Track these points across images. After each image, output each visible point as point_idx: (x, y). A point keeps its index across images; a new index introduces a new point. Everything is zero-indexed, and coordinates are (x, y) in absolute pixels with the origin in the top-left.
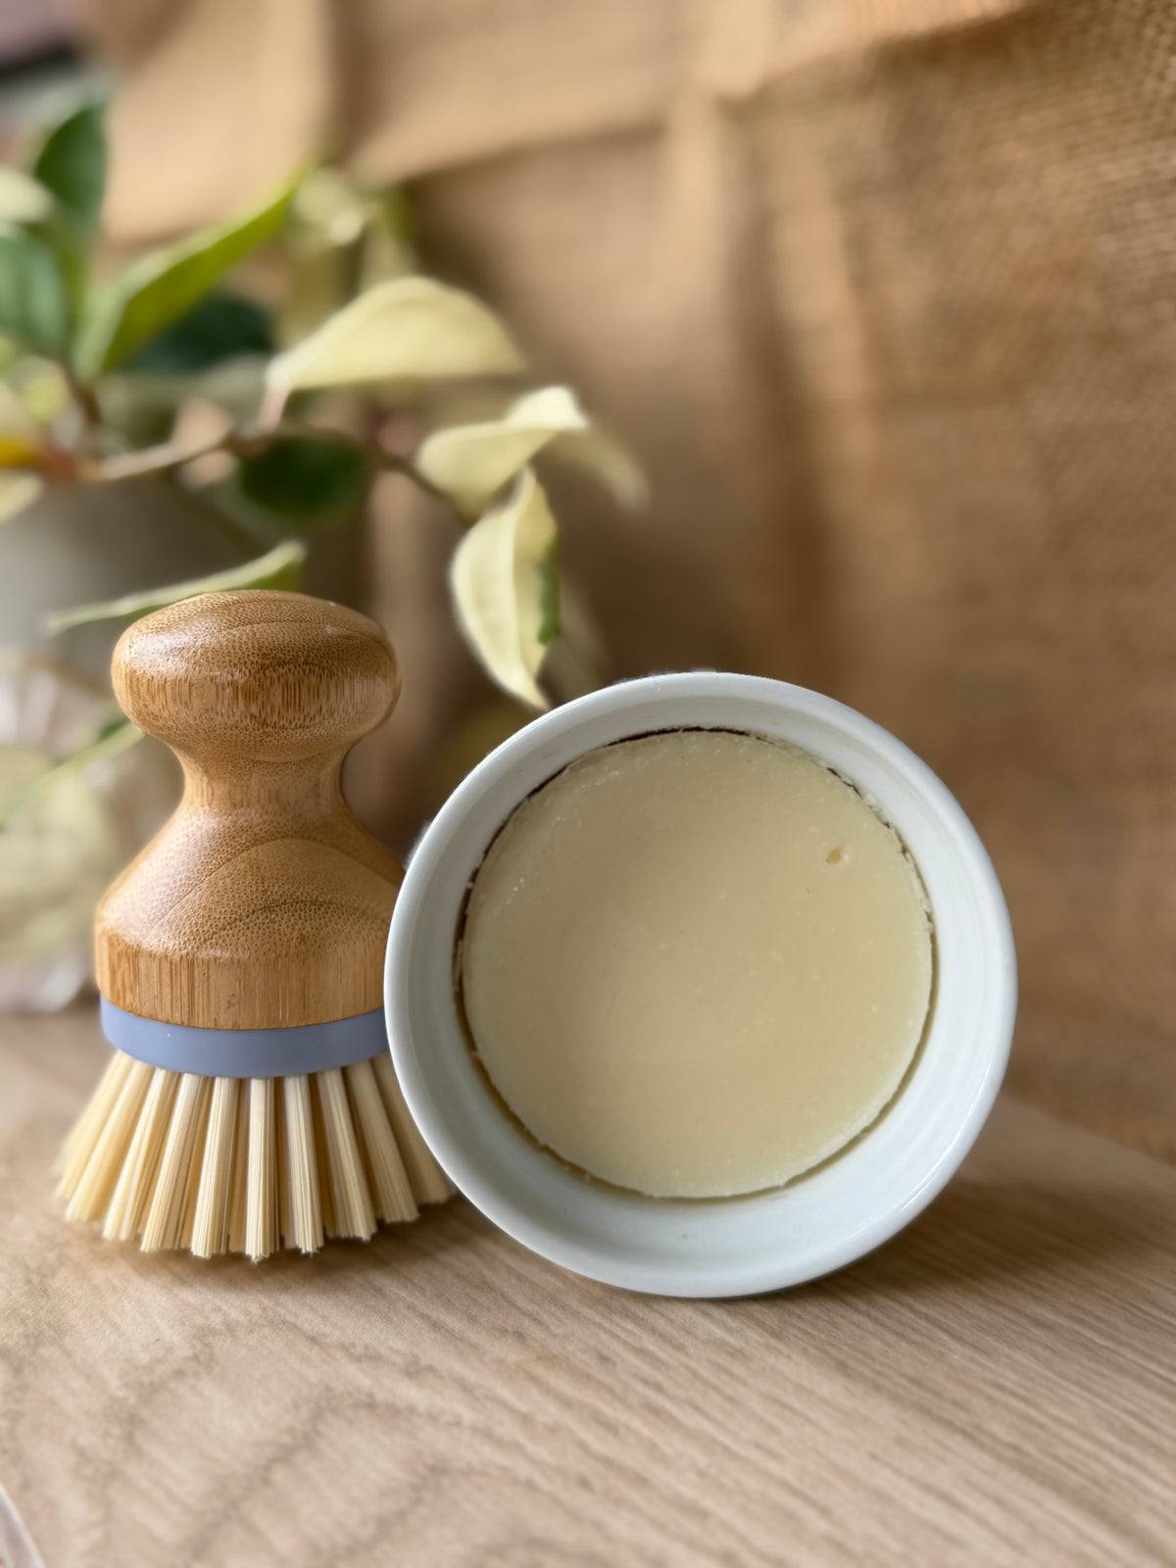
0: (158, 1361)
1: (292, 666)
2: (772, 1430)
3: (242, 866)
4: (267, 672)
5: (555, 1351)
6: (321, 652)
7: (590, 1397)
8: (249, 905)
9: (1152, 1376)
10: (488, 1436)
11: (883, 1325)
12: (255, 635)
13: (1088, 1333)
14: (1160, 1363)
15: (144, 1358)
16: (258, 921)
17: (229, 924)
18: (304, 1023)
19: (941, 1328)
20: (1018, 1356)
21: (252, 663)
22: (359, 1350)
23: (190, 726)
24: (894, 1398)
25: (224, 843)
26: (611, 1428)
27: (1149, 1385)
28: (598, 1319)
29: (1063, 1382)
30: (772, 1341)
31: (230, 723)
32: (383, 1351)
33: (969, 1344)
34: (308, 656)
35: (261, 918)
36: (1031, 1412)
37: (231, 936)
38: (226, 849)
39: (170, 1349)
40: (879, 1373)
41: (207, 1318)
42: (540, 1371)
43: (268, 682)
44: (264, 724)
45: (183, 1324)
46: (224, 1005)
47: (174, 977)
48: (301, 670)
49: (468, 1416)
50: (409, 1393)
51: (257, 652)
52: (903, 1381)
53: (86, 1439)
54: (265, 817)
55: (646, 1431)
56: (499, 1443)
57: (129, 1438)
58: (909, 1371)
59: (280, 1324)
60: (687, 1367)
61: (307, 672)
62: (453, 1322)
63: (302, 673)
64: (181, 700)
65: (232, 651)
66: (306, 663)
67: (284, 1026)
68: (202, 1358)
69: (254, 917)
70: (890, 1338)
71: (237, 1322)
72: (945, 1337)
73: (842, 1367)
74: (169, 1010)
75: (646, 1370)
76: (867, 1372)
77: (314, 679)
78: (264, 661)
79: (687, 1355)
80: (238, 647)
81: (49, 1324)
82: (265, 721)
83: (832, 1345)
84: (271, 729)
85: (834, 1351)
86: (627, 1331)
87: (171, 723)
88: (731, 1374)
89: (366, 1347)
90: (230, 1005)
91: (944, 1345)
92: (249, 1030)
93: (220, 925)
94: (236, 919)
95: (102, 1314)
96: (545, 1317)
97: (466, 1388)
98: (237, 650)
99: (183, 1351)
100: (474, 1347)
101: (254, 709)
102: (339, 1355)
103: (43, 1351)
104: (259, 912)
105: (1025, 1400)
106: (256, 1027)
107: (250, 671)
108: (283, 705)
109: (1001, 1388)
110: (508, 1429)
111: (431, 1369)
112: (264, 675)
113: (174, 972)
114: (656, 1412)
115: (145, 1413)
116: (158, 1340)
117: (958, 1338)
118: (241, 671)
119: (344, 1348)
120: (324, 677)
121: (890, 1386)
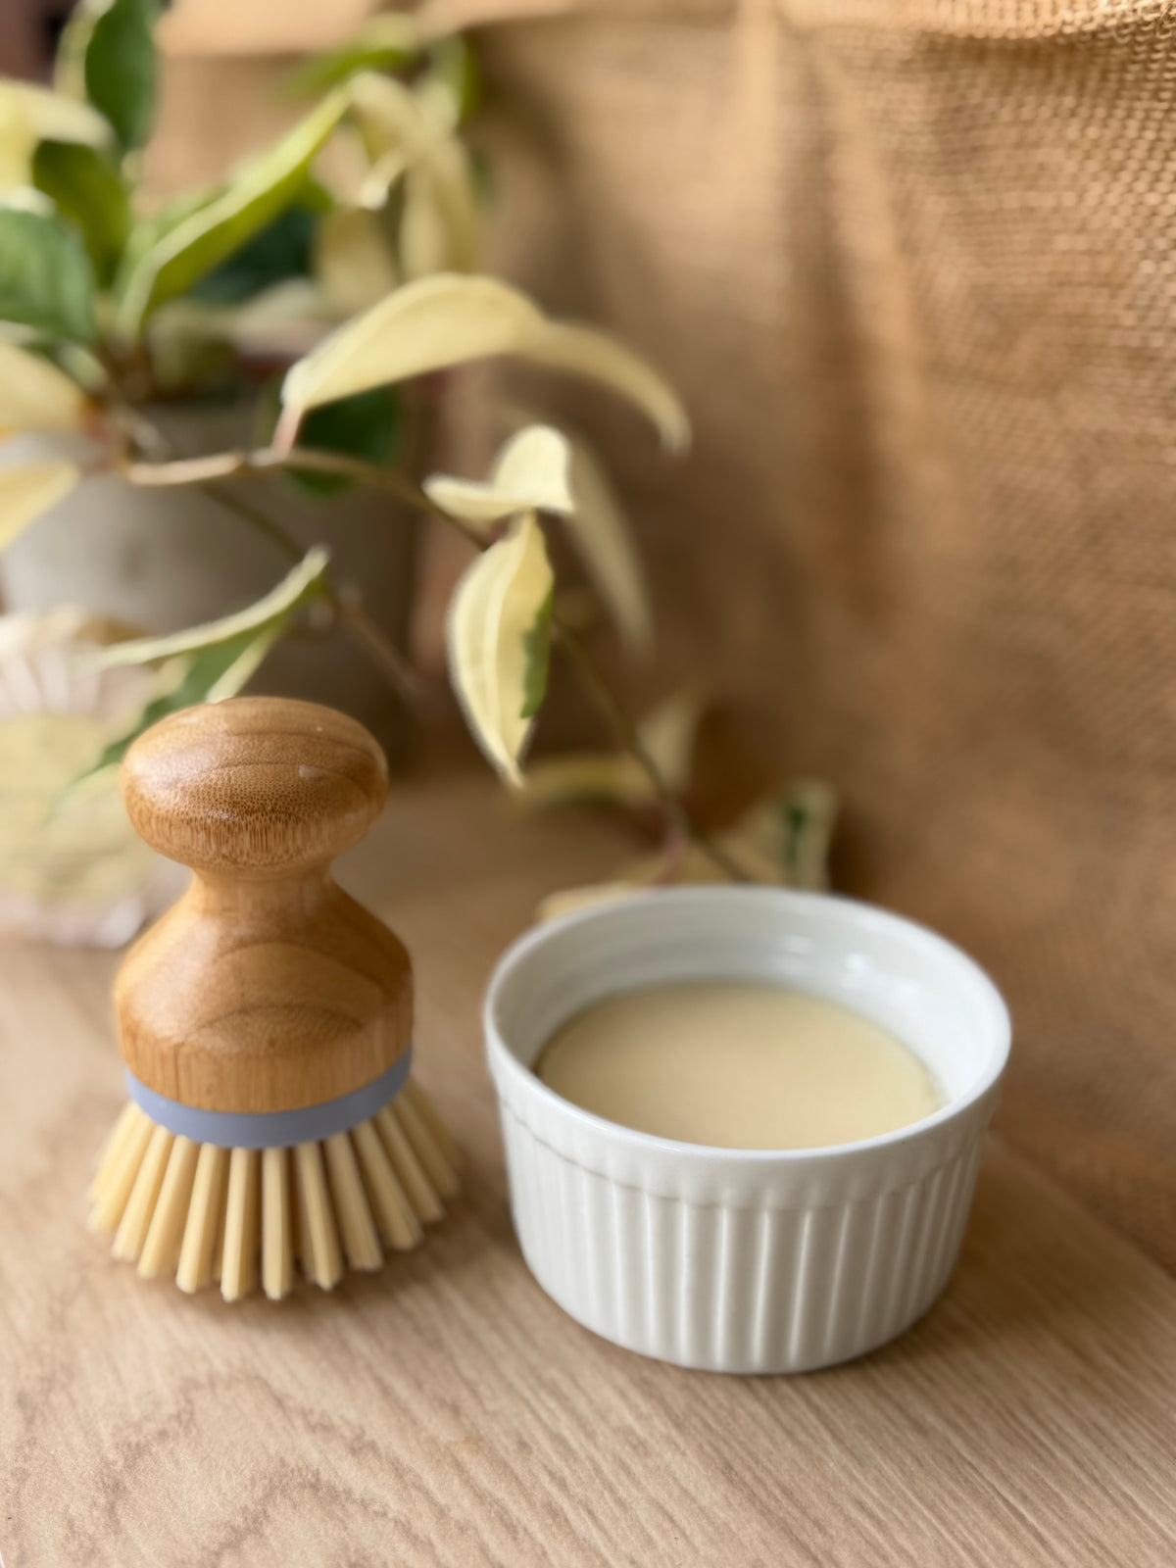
0: (147, 1418)
1: (259, 814)
2: (649, 1542)
4: (237, 819)
5: (482, 1432)
6: (288, 799)
7: (502, 1492)
9: (1000, 1503)
10: (406, 1530)
12: (229, 780)
13: (957, 1442)
14: (1012, 1487)
15: (136, 1412)
20: (888, 1469)
22: (315, 1418)
24: (765, 1512)
26: (511, 1529)
27: (994, 1514)
28: (528, 1394)
29: (917, 1503)
30: (674, 1433)
32: (336, 1420)
34: (276, 804)
36: (880, 1538)
39: (158, 1404)
40: (759, 1480)
42: (464, 1455)
43: (237, 829)
44: (235, 862)
45: (173, 1373)
48: (268, 818)
49: (395, 1507)
50: (350, 1474)
51: (228, 800)
52: (777, 1492)
53: (77, 1508)
55: (540, 1537)
56: (413, 1539)
57: (111, 1510)
58: (785, 1478)
59: (256, 1381)
60: (592, 1460)
61: (274, 819)
62: (401, 1388)
63: (268, 820)
66: (273, 810)
68: (183, 1417)
71: (218, 1373)
72: (828, 1438)
75: (557, 1462)
76: (748, 1477)
77: (280, 826)
79: (596, 1445)
80: (212, 793)
81: (62, 1366)
82: (235, 860)
83: (726, 1442)
85: (725, 1449)
86: (549, 1410)
88: (629, 1473)
89: (323, 1414)
91: (825, 1450)
95: (108, 1355)
96: (482, 1389)
97: (398, 1470)
99: (169, 1408)
100: (414, 1421)
101: (225, 851)
102: (298, 1422)
103: (54, 1398)
105: (878, 1523)
106: (231, 1111)
108: (252, 848)
109: (861, 1506)
110: (425, 1526)
111: (373, 1446)
112: (234, 822)
114: (554, 1513)
115: (128, 1481)
116: (150, 1392)
117: (838, 1439)
119: (304, 1414)
120: (290, 823)
121: (764, 1498)
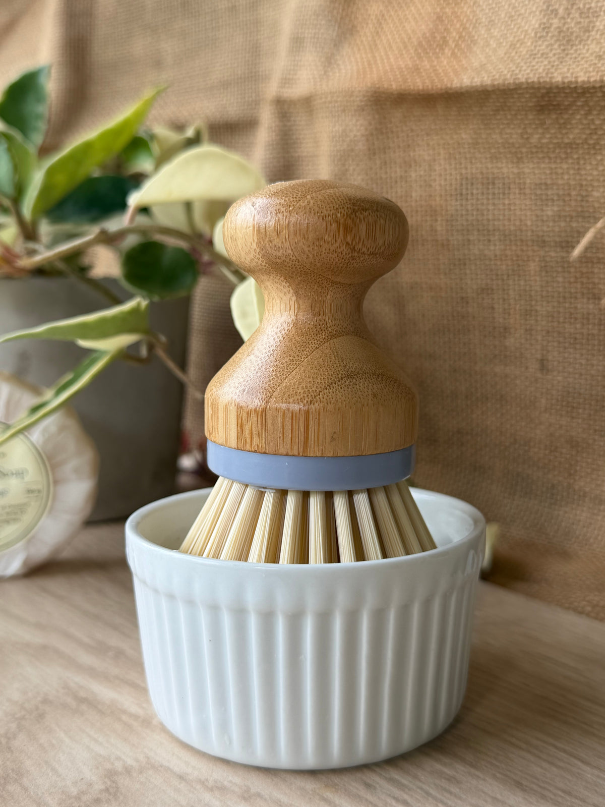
0: (83, 793)
1: (370, 211)
3: (327, 351)
4: (357, 214)
8: (338, 374)
11: (540, 757)
15: (74, 791)
16: (346, 384)
17: (328, 385)
18: (375, 452)
19: (575, 757)
21: (347, 208)
22: (211, 783)
23: (304, 252)
25: (311, 338)
30: (473, 771)
31: (332, 248)
32: (226, 783)
33: (595, 767)
34: (377, 207)
35: (347, 382)
37: (331, 393)
38: (313, 342)
39: (90, 785)
40: (543, 788)
41: (113, 764)
43: (358, 221)
44: (353, 249)
45: (97, 768)
46: (328, 439)
47: (294, 421)
51: (348, 202)
52: (560, 793)
54: (334, 322)
58: (562, 786)
61: (378, 216)
63: (375, 216)
64: (300, 234)
65: (333, 201)
66: (377, 210)
67: (364, 454)
68: (111, 790)
69: (343, 381)
70: (545, 765)
71: (132, 766)
72: (579, 763)
73: (519, 785)
74: (289, 446)
76: (535, 787)
78: (354, 207)
81: (13, 770)
82: (354, 247)
84: (356, 254)
85: (512, 775)
87: (290, 251)
89: (215, 781)
90: (333, 439)
92: (344, 457)
93: (323, 387)
94: (332, 383)
95: (47, 762)
98: (336, 200)
99: (99, 786)
101: (349, 239)
102: (198, 787)
103: (10, 788)
104: (345, 378)
106: (347, 454)
107: (347, 213)
108: (366, 237)
111: (259, 795)
112: (356, 216)
113: (294, 418)
116: (82, 779)
118: (341, 213)
119: (202, 782)
121: (552, 797)
